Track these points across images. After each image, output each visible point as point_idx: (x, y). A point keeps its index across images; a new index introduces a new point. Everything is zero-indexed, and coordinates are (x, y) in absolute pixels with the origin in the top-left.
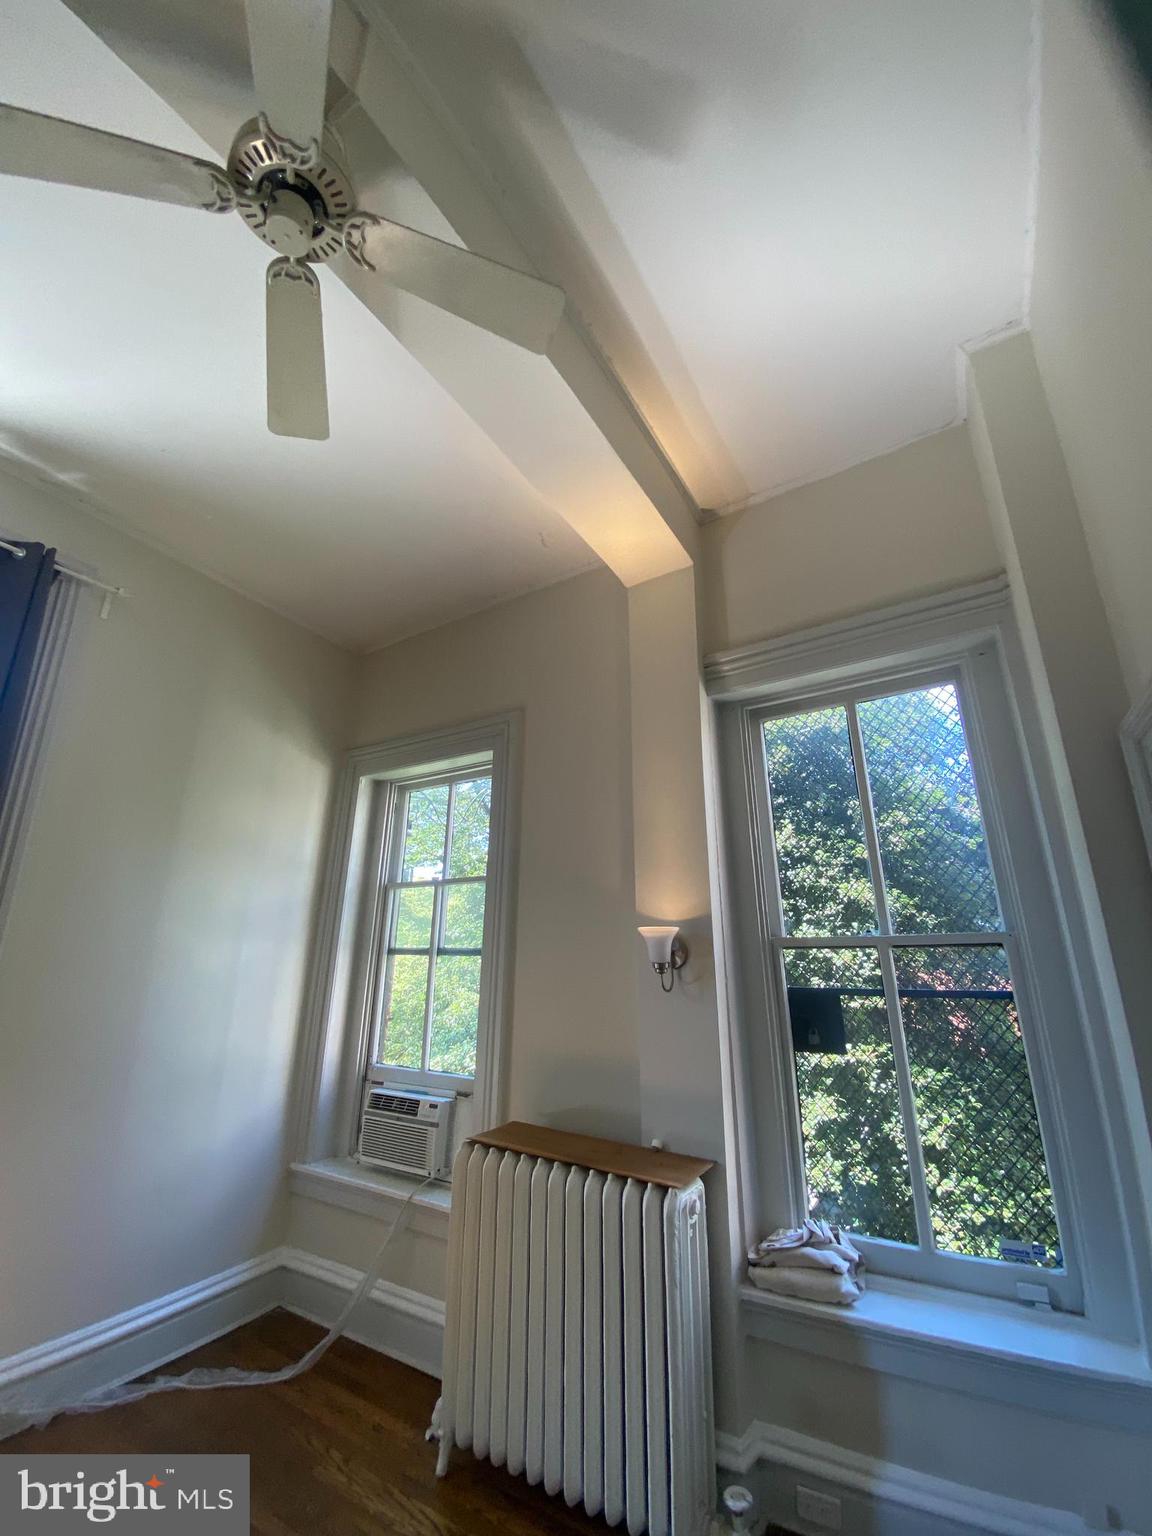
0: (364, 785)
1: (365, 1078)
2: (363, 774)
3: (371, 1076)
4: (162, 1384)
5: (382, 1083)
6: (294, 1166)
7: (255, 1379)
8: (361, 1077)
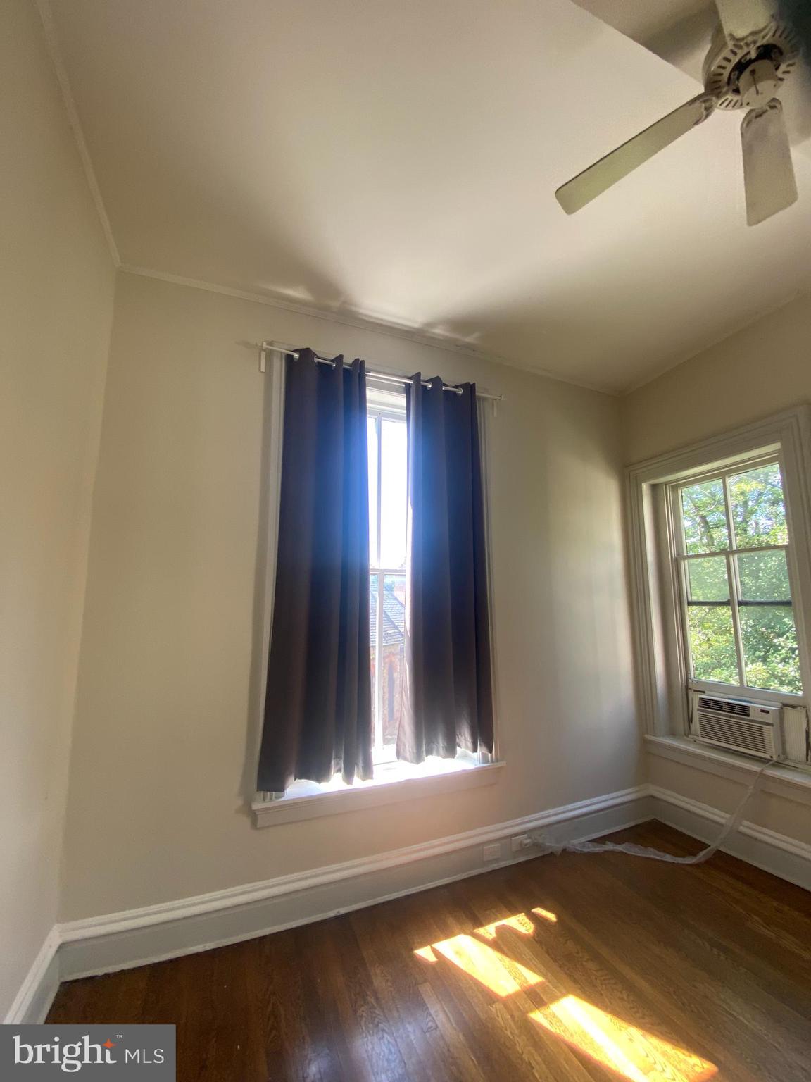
0: (645, 488)
1: (687, 688)
2: (645, 481)
3: (690, 686)
4: (609, 846)
5: (704, 692)
6: (648, 737)
7: (668, 858)
8: (684, 687)
